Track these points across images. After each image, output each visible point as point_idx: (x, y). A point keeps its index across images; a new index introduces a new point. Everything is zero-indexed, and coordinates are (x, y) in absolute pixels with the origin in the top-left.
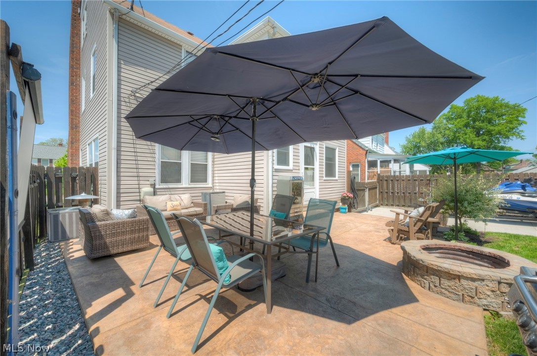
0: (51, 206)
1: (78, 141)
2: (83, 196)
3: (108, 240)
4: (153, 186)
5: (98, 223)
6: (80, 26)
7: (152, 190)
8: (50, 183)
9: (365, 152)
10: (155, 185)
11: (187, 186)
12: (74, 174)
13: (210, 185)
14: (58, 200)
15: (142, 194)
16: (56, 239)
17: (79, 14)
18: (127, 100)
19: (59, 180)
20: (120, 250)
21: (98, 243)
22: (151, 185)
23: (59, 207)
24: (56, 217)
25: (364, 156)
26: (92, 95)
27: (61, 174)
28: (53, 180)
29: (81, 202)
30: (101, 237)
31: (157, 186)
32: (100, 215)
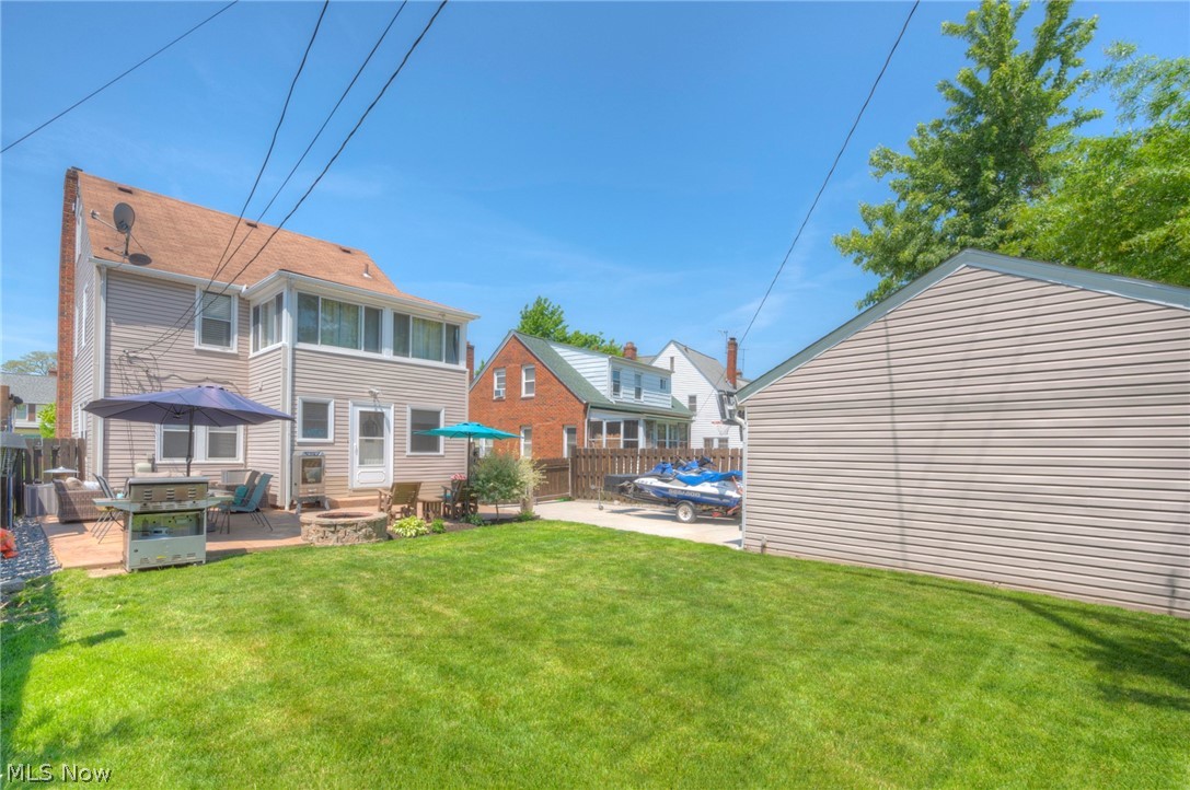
0: (29, 481)
1: (70, 395)
2: (61, 470)
3: (77, 507)
4: (152, 460)
5: (69, 492)
6: (74, 230)
7: (149, 465)
8: (28, 456)
9: (583, 407)
10: (154, 459)
11: (203, 461)
12: (56, 447)
13: (241, 461)
14: (37, 476)
15: (136, 470)
16: (33, 515)
17: (74, 212)
18: (117, 362)
19: (38, 453)
20: (89, 517)
21: (68, 507)
22: (149, 460)
23: (37, 483)
24: (34, 492)
25: (582, 414)
26: (84, 344)
27: (40, 446)
28: (32, 454)
29: (57, 476)
30: (71, 503)
31: (157, 462)
32: (71, 486)
